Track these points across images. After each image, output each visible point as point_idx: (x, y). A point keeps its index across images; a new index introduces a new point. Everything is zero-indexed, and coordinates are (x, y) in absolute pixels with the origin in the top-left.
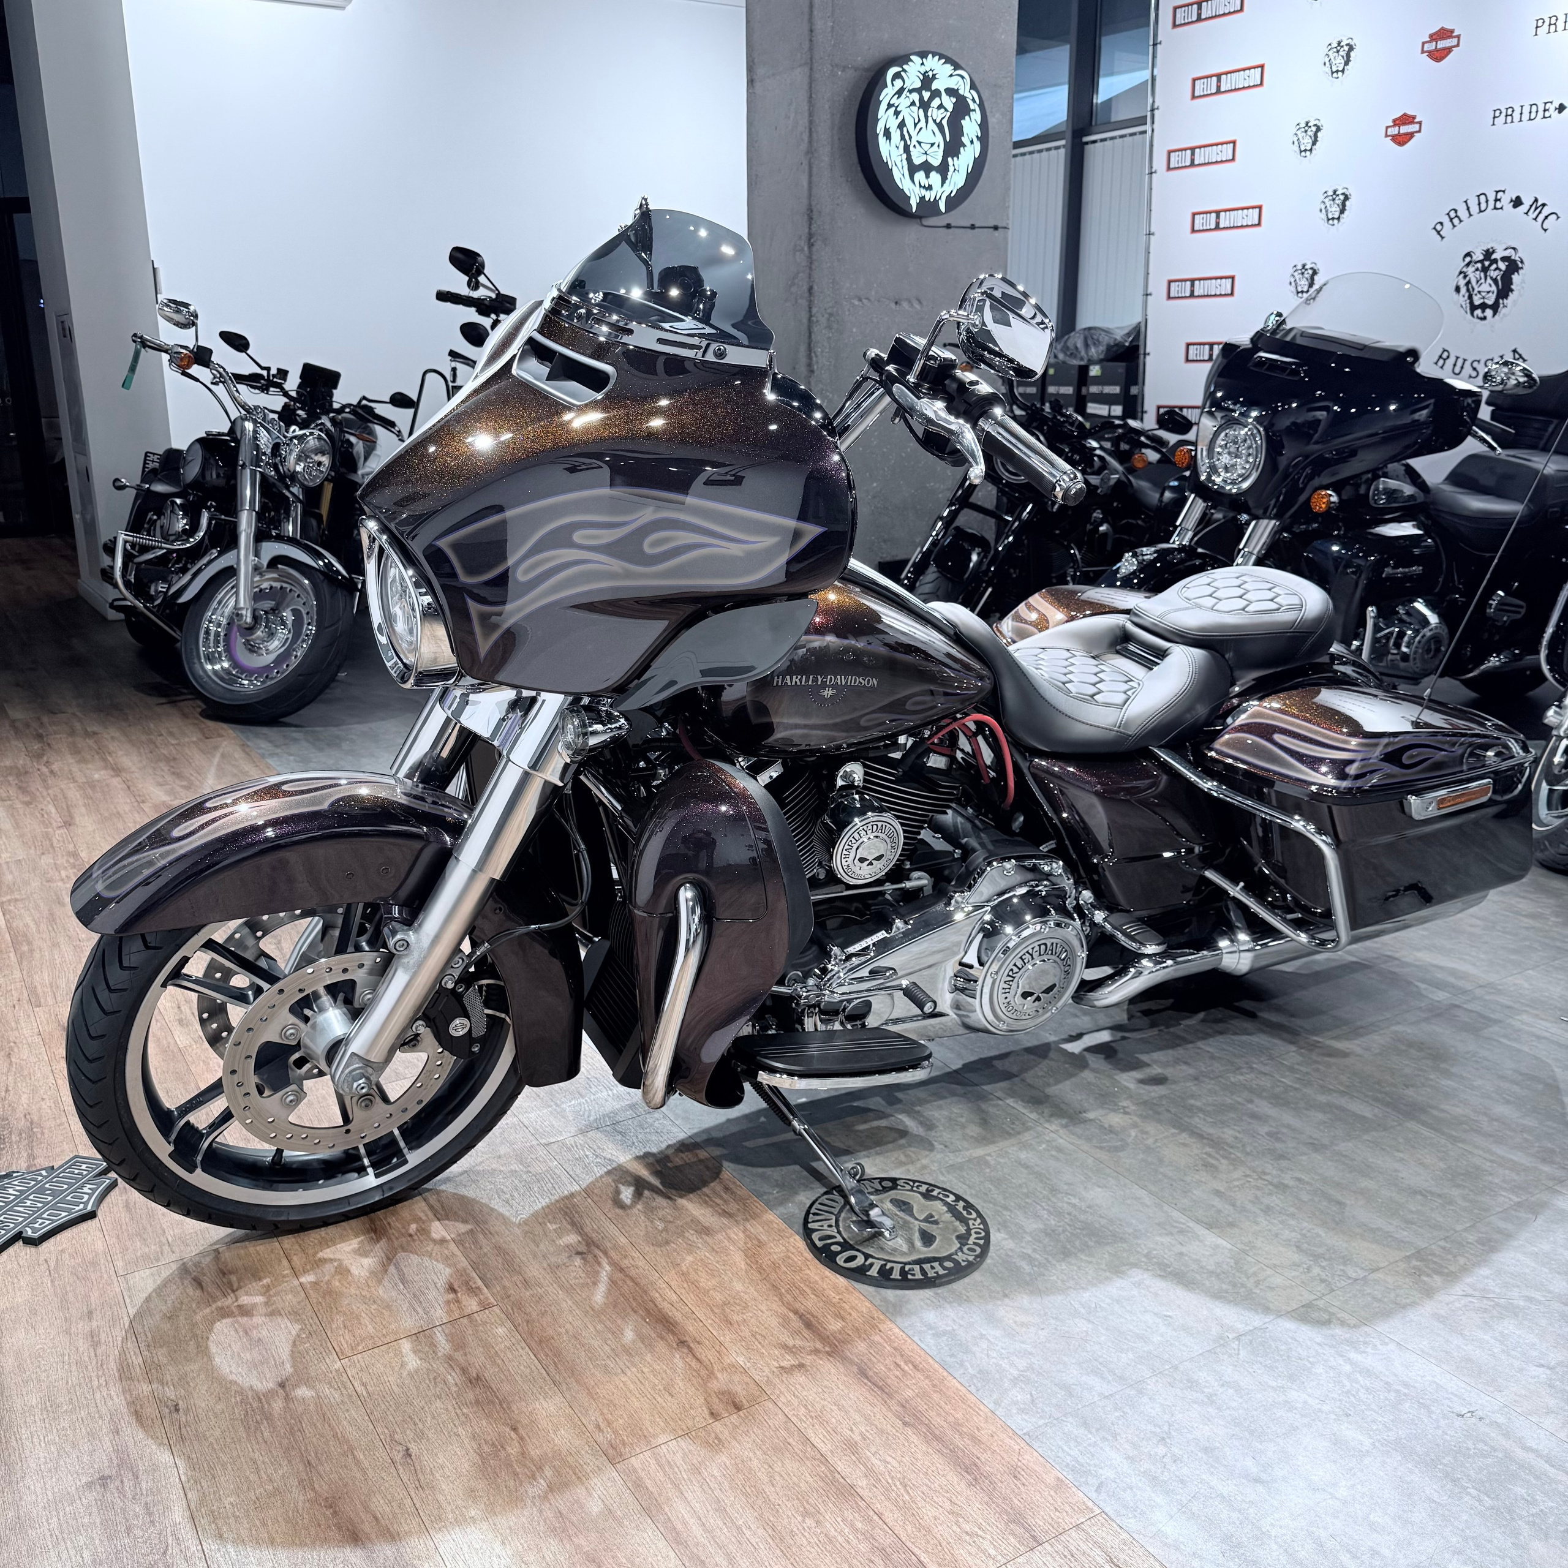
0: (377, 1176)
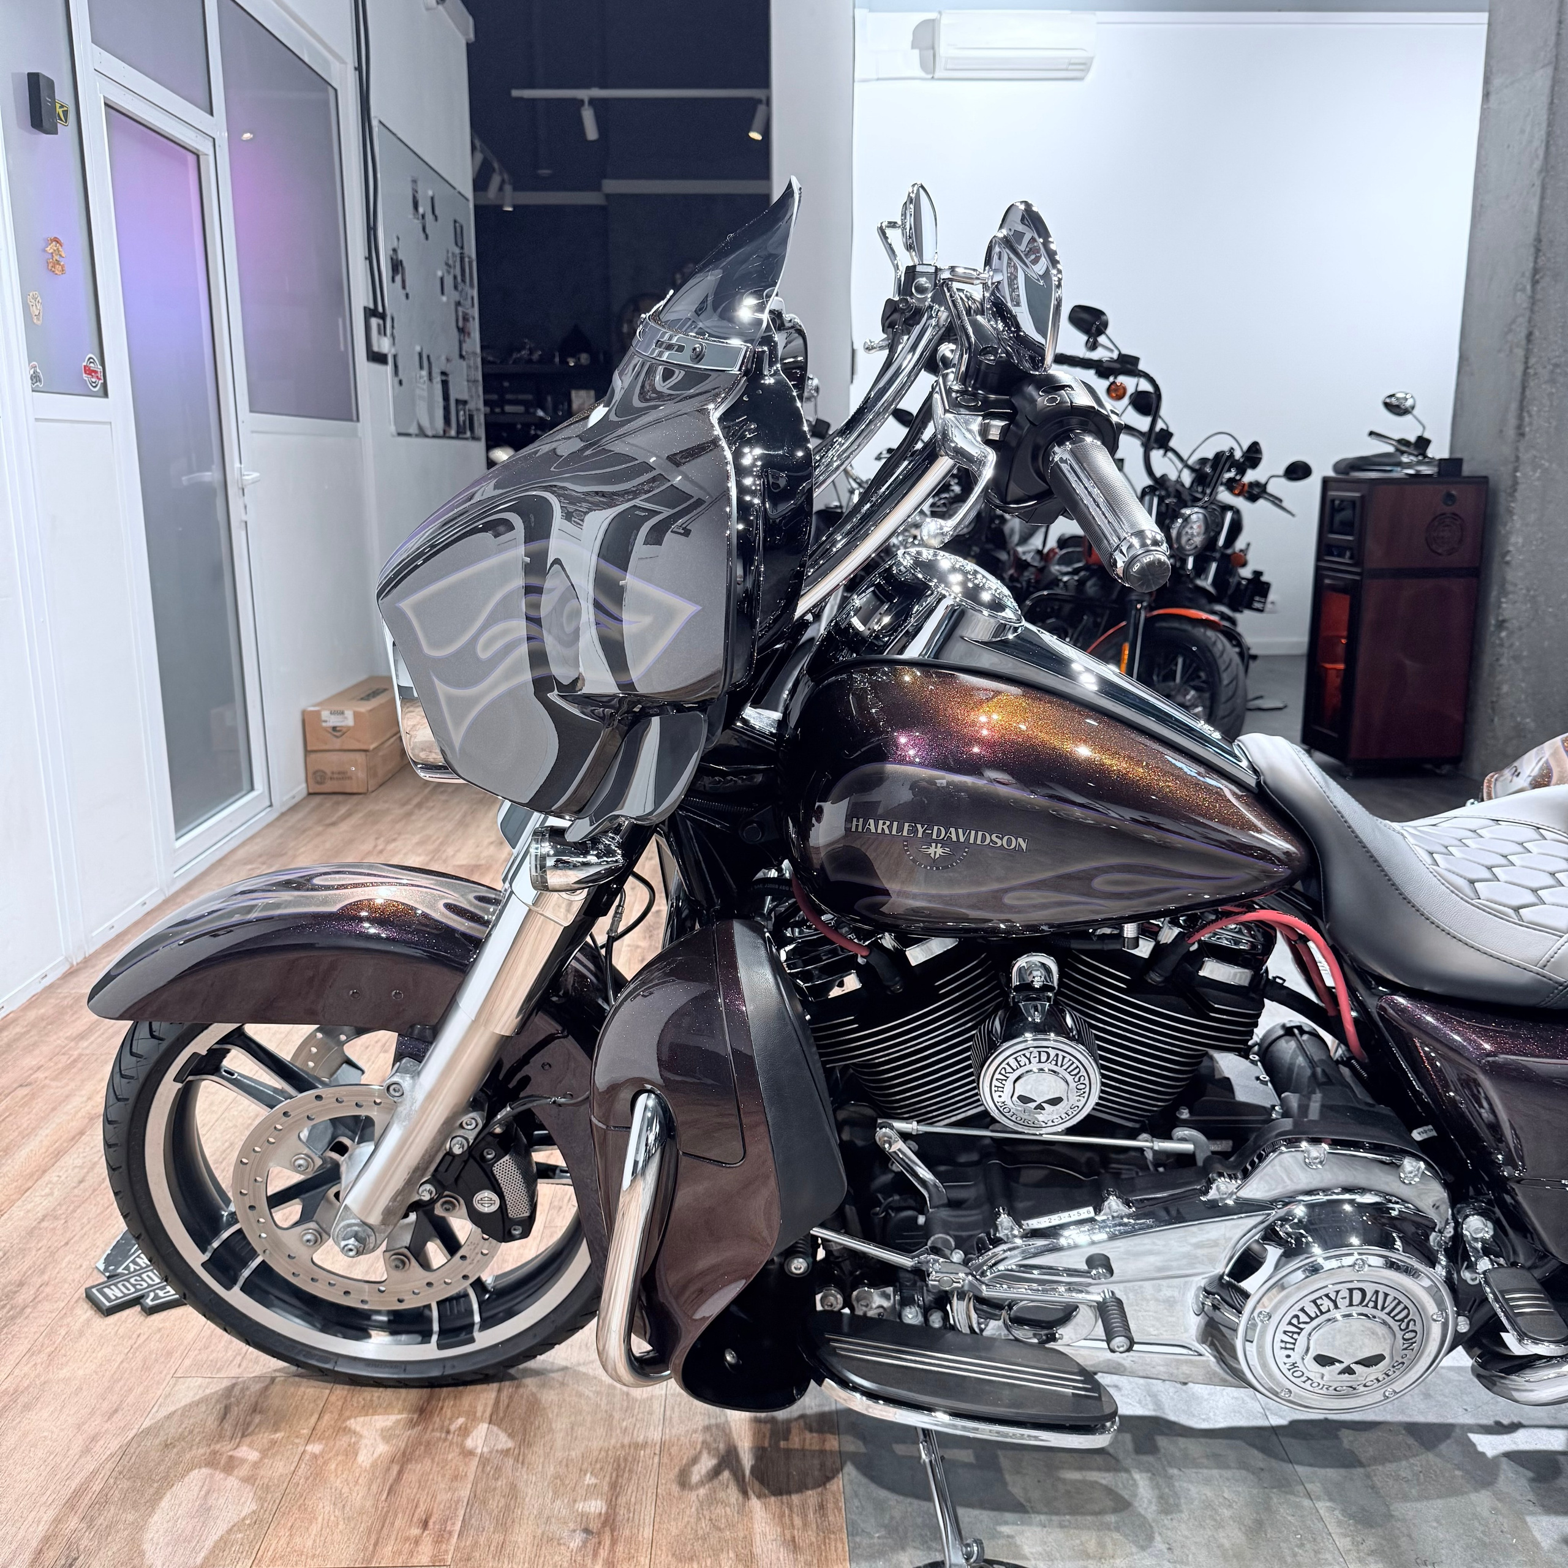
0: (440, 1347)
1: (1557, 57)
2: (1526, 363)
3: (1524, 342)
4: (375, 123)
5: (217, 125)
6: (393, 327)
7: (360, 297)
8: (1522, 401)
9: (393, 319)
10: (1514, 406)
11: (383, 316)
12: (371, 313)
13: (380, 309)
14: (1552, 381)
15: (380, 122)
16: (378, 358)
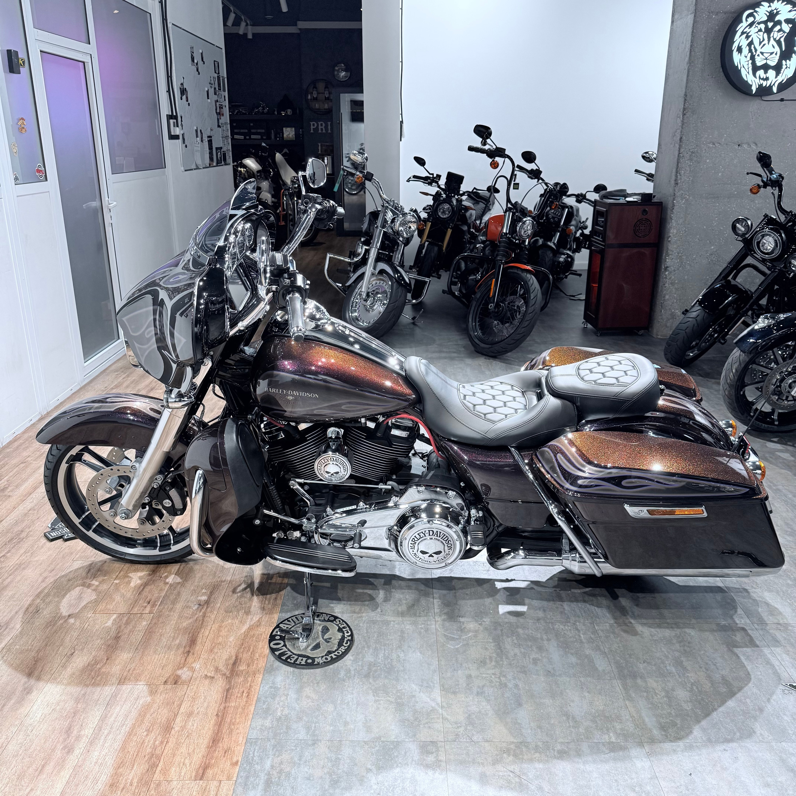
0: (160, 551)
1: (695, 10)
2: (679, 151)
3: (679, 142)
4: (170, 25)
5: (92, 48)
6: (182, 121)
7: (165, 110)
8: (677, 169)
9: (181, 117)
10: (674, 170)
11: (176, 118)
12: (170, 117)
13: (175, 114)
14: (691, 160)
15: (173, 24)
16: (172, 137)
